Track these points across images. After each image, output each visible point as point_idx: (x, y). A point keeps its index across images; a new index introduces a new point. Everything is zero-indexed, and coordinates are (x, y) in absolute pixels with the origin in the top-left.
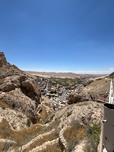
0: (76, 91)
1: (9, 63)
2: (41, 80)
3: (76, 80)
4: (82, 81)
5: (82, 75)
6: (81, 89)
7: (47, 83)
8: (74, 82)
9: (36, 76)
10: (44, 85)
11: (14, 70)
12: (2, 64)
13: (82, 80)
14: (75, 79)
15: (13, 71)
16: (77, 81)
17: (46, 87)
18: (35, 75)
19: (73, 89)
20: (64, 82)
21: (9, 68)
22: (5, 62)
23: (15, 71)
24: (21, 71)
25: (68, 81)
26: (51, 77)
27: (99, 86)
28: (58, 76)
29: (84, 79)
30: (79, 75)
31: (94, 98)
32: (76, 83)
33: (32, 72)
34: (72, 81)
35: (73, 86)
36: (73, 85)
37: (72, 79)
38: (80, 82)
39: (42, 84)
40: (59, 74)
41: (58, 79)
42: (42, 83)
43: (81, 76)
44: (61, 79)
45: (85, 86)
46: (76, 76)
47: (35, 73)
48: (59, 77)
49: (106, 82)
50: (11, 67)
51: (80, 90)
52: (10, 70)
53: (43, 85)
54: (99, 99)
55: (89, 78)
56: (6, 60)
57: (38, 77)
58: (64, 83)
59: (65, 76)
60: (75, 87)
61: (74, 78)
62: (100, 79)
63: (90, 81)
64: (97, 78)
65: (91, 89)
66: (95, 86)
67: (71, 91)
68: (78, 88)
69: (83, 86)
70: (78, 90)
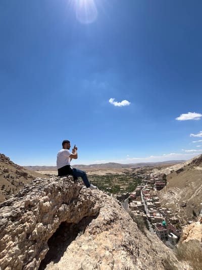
0: (148, 204)
3: (128, 177)
4: (141, 178)
5: (133, 166)
6: (156, 196)
8: (127, 181)
13: (141, 176)
14: (123, 175)
16: (132, 179)
18: (47, 173)
19: (135, 199)
20: (106, 182)
25: (114, 180)
28: (91, 171)
29: (142, 172)
30: (128, 166)
32: (131, 182)
33: (38, 168)
34: (122, 180)
36: (128, 188)
37: (118, 175)
38: (139, 181)
40: (92, 167)
41: (93, 177)
43: (132, 168)
44: (98, 177)
45: (160, 188)
46: (123, 167)
47: (44, 168)
48: (93, 173)
51: (157, 200)
58: (108, 185)
59: (106, 170)
60: (138, 194)
61: (121, 173)
62: (181, 170)
63: (160, 176)
64: (172, 170)
65: (183, 196)
66: (185, 187)
67: (136, 203)
68: (147, 195)
69: (155, 189)
70: (151, 200)
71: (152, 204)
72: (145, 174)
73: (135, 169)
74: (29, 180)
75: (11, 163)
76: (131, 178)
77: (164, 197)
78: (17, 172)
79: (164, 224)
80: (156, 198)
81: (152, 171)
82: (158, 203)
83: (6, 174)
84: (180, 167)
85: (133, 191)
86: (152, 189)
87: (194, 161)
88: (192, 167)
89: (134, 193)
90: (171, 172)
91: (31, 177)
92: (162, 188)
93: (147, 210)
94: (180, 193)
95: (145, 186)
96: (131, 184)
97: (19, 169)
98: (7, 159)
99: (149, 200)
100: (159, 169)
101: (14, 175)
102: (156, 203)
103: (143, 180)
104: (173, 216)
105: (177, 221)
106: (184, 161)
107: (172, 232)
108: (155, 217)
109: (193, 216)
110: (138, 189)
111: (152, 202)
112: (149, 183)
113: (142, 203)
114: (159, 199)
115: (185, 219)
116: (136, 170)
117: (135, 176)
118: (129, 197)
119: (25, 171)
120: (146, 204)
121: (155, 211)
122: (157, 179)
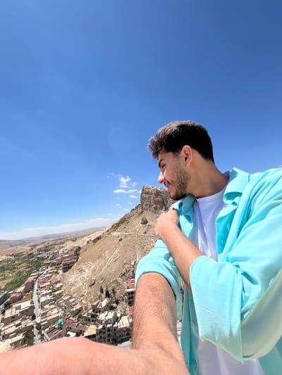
0: (43, 299)
3: (17, 262)
4: (43, 259)
5: (33, 241)
6: (59, 282)
8: (13, 269)
13: (44, 255)
14: (9, 260)
16: (23, 265)
19: (20, 299)
27: (111, 254)
29: (46, 249)
30: (22, 243)
31: (114, 292)
32: (23, 269)
35: (16, 284)
36: (12, 283)
38: (37, 265)
43: (31, 244)
45: (67, 268)
46: (11, 246)
49: (121, 240)
51: (59, 289)
54: (128, 288)
55: (63, 243)
60: (30, 288)
61: (4, 257)
62: (99, 238)
63: (72, 250)
64: (88, 239)
65: (94, 271)
66: (98, 258)
67: (19, 308)
68: (45, 285)
69: (61, 272)
70: (50, 291)
71: (49, 297)
72: (51, 252)
73: (35, 246)
76: (23, 262)
77: (71, 280)
79: (60, 324)
80: (58, 285)
81: (64, 245)
82: (60, 292)
84: (98, 234)
85: (19, 286)
86: (57, 273)
87: (113, 226)
88: (110, 234)
89: (22, 289)
90: (88, 242)
92: (71, 267)
93: (38, 311)
94: (92, 268)
95: (47, 270)
96: (20, 273)
99: (45, 292)
100: (74, 240)
102: (56, 293)
103: (45, 262)
104: (76, 304)
105: (80, 310)
106: (104, 227)
107: (70, 329)
108: (48, 318)
109: (99, 293)
110: (30, 279)
111: (50, 294)
112: (54, 264)
113: (32, 303)
114: (62, 286)
115: (91, 301)
116: (38, 247)
117: (33, 257)
118: (8, 300)
120: (39, 301)
121: (52, 306)
122: (66, 255)
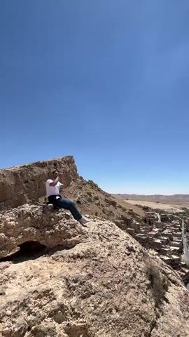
1: (81, 178)
2: (157, 219)
7: (181, 231)
9: (140, 206)
10: (176, 241)
11: (91, 191)
12: (70, 180)
15: (89, 194)
17: (181, 247)
21: (81, 188)
22: (76, 175)
23: (92, 195)
24: (104, 193)
26: (183, 209)
33: (127, 197)
39: (166, 235)
42: (166, 232)
47: (134, 197)
50: (85, 185)
52: (83, 193)
53: (172, 240)
56: (76, 171)
57: (146, 209)
74: (119, 210)
75: (99, 190)
78: (106, 200)
83: (97, 202)
91: (120, 207)
97: (108, 197)
98: (96, 186)
101: (104, 203)
119: (113, 200)
